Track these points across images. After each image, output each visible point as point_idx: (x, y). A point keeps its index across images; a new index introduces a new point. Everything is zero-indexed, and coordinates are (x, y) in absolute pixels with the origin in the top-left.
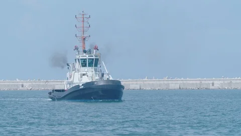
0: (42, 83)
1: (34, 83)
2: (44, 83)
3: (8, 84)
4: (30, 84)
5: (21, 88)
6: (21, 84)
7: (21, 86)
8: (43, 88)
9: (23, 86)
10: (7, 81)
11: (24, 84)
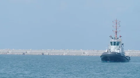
0: (95, 52)
1: (90, 52)
2: (96, 52)
3: (76, 52)
4: (88, 52)
5: (83, 54)
6: (83, 52)
7: (83, 53)
8: (95, 55)
9: (84, 53)
10: (75, 50)
11: (85, 52)
